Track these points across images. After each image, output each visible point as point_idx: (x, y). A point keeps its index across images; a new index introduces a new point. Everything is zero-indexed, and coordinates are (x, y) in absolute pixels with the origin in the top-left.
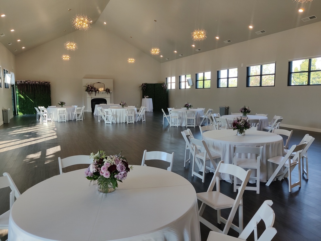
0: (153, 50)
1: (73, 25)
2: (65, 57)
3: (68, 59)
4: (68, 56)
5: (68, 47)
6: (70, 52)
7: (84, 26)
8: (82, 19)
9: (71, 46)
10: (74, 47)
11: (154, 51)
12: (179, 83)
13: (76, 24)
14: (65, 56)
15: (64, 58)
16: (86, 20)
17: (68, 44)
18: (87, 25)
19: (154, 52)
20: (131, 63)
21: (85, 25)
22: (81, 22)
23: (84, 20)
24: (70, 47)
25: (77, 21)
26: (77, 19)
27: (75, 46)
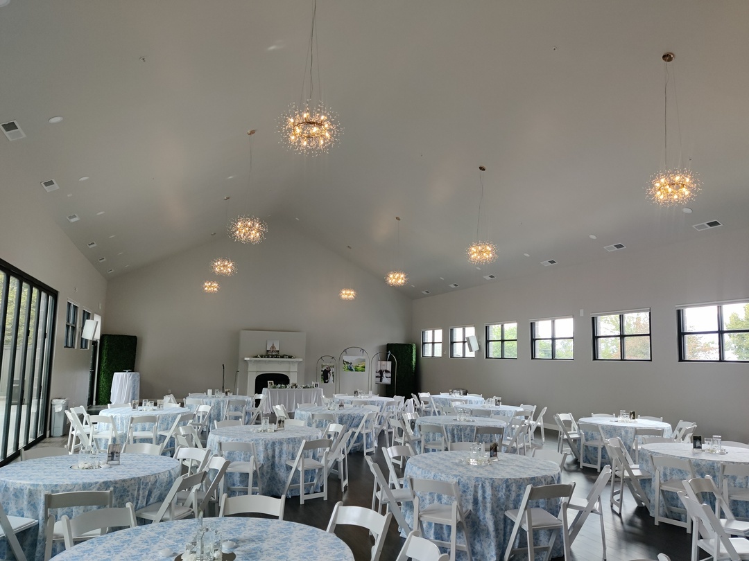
0: (391, 276)
1: (231, 235)
2: (210, 286)
3: (216, 289)
4: (216, 285)
5: (217, 270)
6: (219, 278)
7: (252, 236)
8: (249, 224)
9: (224, 267)
10: (229, 270)
11: (394, 278)
12: (449, 343)
13: (237, 232)
14: (210, 284)
15: (206, 289)
16: (257, 225)
17: (219, 263)
18: (258, 234)
19: (394, 280)
20: (347, 301)
21: (255, 235)
22: (247, 229)
23: (253, 225)
24: (222, 268)
25: (238, 226)
26: (240, 224)
27: (231, 268)
